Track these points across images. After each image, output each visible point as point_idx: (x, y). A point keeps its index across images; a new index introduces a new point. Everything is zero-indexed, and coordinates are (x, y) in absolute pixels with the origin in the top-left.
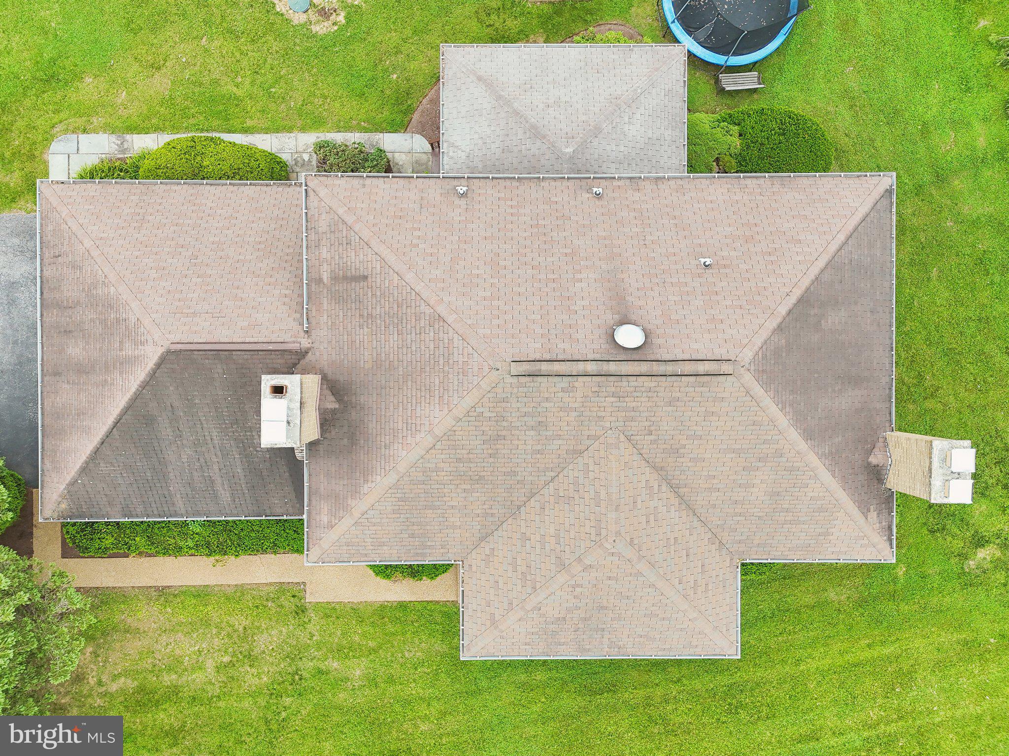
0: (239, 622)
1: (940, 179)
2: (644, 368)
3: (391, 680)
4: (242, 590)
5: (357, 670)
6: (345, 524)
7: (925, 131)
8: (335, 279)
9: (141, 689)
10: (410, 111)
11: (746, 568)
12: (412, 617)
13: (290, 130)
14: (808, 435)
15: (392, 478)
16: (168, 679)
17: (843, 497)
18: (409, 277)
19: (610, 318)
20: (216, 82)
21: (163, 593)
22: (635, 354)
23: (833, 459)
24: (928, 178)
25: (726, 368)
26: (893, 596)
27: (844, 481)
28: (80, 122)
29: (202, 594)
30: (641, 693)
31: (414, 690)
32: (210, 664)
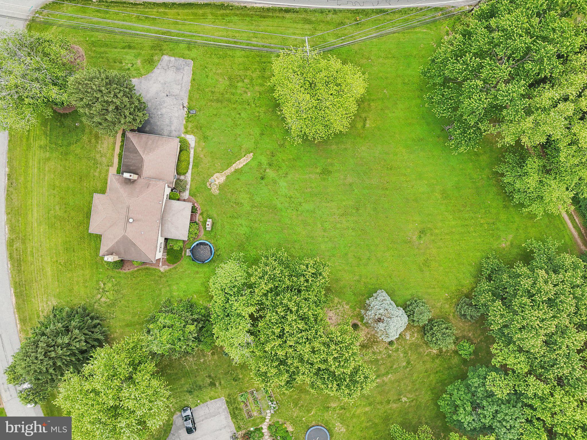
0: (108, 155)
1: (169, 285)
2: (126, 221)
3: (94, 179)
4: (113, 156)
5: (97, 174)
6: (114, 180)
7: (177, 284)
8: (149, 183)
9: (99, 137)
10: (192, 196)
11: (101, 235)
12: (105, 185)
13: (191, 176)
14: (117, 242)
15: (119, 188)
16: (100, 142)
17: (109, 247)
18: (145, 194)
19: (135, 219)
20: (201, 165)
21: (115, 143)
22: (128, 221)
23: (113, 247)
24: (169, 283)
25: (125, 231)
26: (97, 268)
27: (110, 248)
28: (197, 142)
29: (114, 149)
30: (86, 222)
31: (92, 183)
32: (101, 149)
